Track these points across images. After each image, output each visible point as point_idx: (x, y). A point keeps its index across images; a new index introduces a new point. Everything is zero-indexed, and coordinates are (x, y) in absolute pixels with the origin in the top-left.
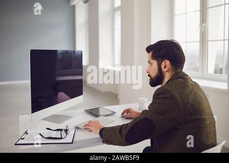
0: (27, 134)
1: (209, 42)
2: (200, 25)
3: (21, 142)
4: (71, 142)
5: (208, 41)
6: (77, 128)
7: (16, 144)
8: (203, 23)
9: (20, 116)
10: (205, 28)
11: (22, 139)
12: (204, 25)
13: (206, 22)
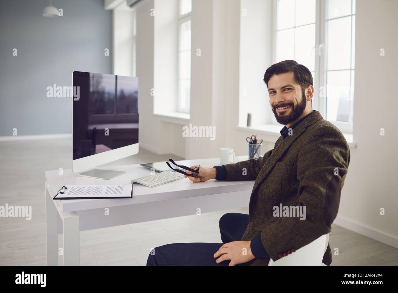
0: (66, 188)
1: (329, 73)
2: (315, 47)
3: (60, 196)
4: (130, 196)
5: (327, 71)
6: (135, 183)
7: (55, 198)
8: (320, 43)
9: (46, 172)
10: (322, 50)
11: (61, 193)
12: (321, 45)
13: (324, 42)
